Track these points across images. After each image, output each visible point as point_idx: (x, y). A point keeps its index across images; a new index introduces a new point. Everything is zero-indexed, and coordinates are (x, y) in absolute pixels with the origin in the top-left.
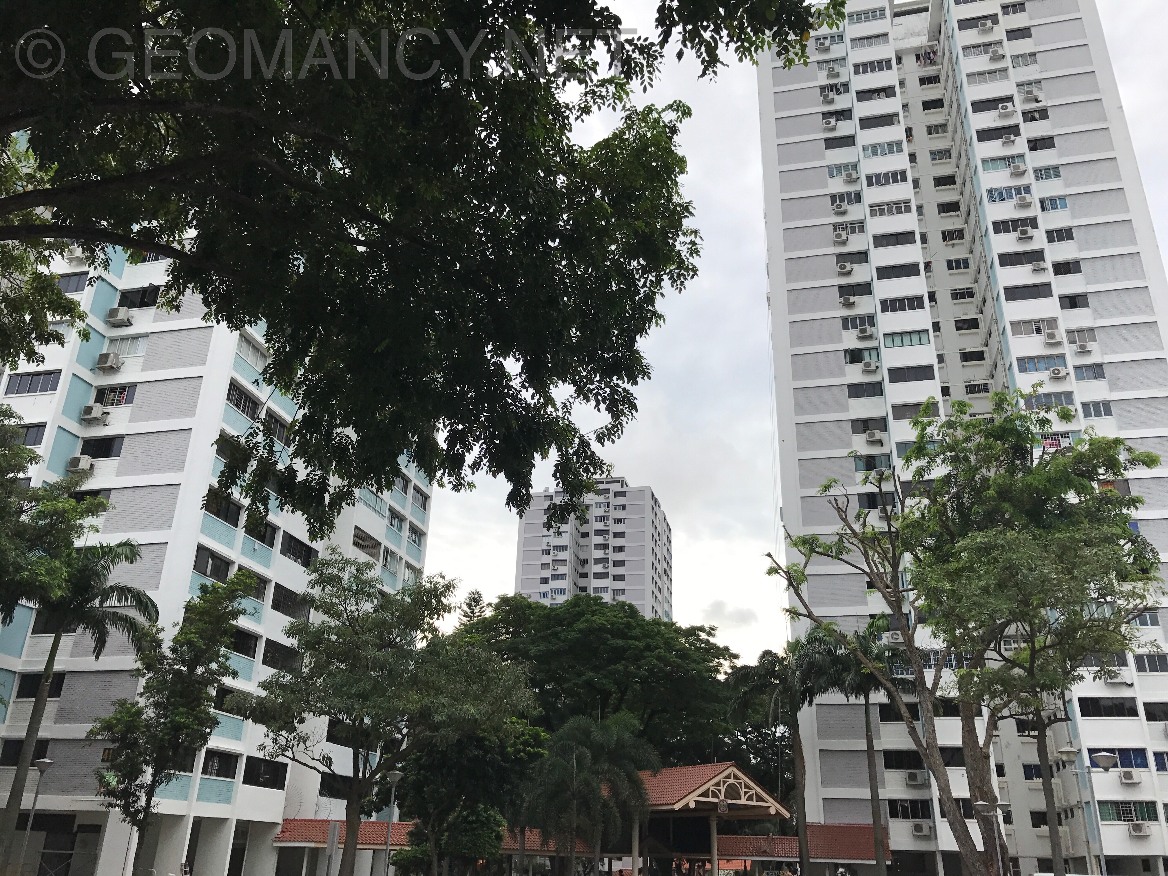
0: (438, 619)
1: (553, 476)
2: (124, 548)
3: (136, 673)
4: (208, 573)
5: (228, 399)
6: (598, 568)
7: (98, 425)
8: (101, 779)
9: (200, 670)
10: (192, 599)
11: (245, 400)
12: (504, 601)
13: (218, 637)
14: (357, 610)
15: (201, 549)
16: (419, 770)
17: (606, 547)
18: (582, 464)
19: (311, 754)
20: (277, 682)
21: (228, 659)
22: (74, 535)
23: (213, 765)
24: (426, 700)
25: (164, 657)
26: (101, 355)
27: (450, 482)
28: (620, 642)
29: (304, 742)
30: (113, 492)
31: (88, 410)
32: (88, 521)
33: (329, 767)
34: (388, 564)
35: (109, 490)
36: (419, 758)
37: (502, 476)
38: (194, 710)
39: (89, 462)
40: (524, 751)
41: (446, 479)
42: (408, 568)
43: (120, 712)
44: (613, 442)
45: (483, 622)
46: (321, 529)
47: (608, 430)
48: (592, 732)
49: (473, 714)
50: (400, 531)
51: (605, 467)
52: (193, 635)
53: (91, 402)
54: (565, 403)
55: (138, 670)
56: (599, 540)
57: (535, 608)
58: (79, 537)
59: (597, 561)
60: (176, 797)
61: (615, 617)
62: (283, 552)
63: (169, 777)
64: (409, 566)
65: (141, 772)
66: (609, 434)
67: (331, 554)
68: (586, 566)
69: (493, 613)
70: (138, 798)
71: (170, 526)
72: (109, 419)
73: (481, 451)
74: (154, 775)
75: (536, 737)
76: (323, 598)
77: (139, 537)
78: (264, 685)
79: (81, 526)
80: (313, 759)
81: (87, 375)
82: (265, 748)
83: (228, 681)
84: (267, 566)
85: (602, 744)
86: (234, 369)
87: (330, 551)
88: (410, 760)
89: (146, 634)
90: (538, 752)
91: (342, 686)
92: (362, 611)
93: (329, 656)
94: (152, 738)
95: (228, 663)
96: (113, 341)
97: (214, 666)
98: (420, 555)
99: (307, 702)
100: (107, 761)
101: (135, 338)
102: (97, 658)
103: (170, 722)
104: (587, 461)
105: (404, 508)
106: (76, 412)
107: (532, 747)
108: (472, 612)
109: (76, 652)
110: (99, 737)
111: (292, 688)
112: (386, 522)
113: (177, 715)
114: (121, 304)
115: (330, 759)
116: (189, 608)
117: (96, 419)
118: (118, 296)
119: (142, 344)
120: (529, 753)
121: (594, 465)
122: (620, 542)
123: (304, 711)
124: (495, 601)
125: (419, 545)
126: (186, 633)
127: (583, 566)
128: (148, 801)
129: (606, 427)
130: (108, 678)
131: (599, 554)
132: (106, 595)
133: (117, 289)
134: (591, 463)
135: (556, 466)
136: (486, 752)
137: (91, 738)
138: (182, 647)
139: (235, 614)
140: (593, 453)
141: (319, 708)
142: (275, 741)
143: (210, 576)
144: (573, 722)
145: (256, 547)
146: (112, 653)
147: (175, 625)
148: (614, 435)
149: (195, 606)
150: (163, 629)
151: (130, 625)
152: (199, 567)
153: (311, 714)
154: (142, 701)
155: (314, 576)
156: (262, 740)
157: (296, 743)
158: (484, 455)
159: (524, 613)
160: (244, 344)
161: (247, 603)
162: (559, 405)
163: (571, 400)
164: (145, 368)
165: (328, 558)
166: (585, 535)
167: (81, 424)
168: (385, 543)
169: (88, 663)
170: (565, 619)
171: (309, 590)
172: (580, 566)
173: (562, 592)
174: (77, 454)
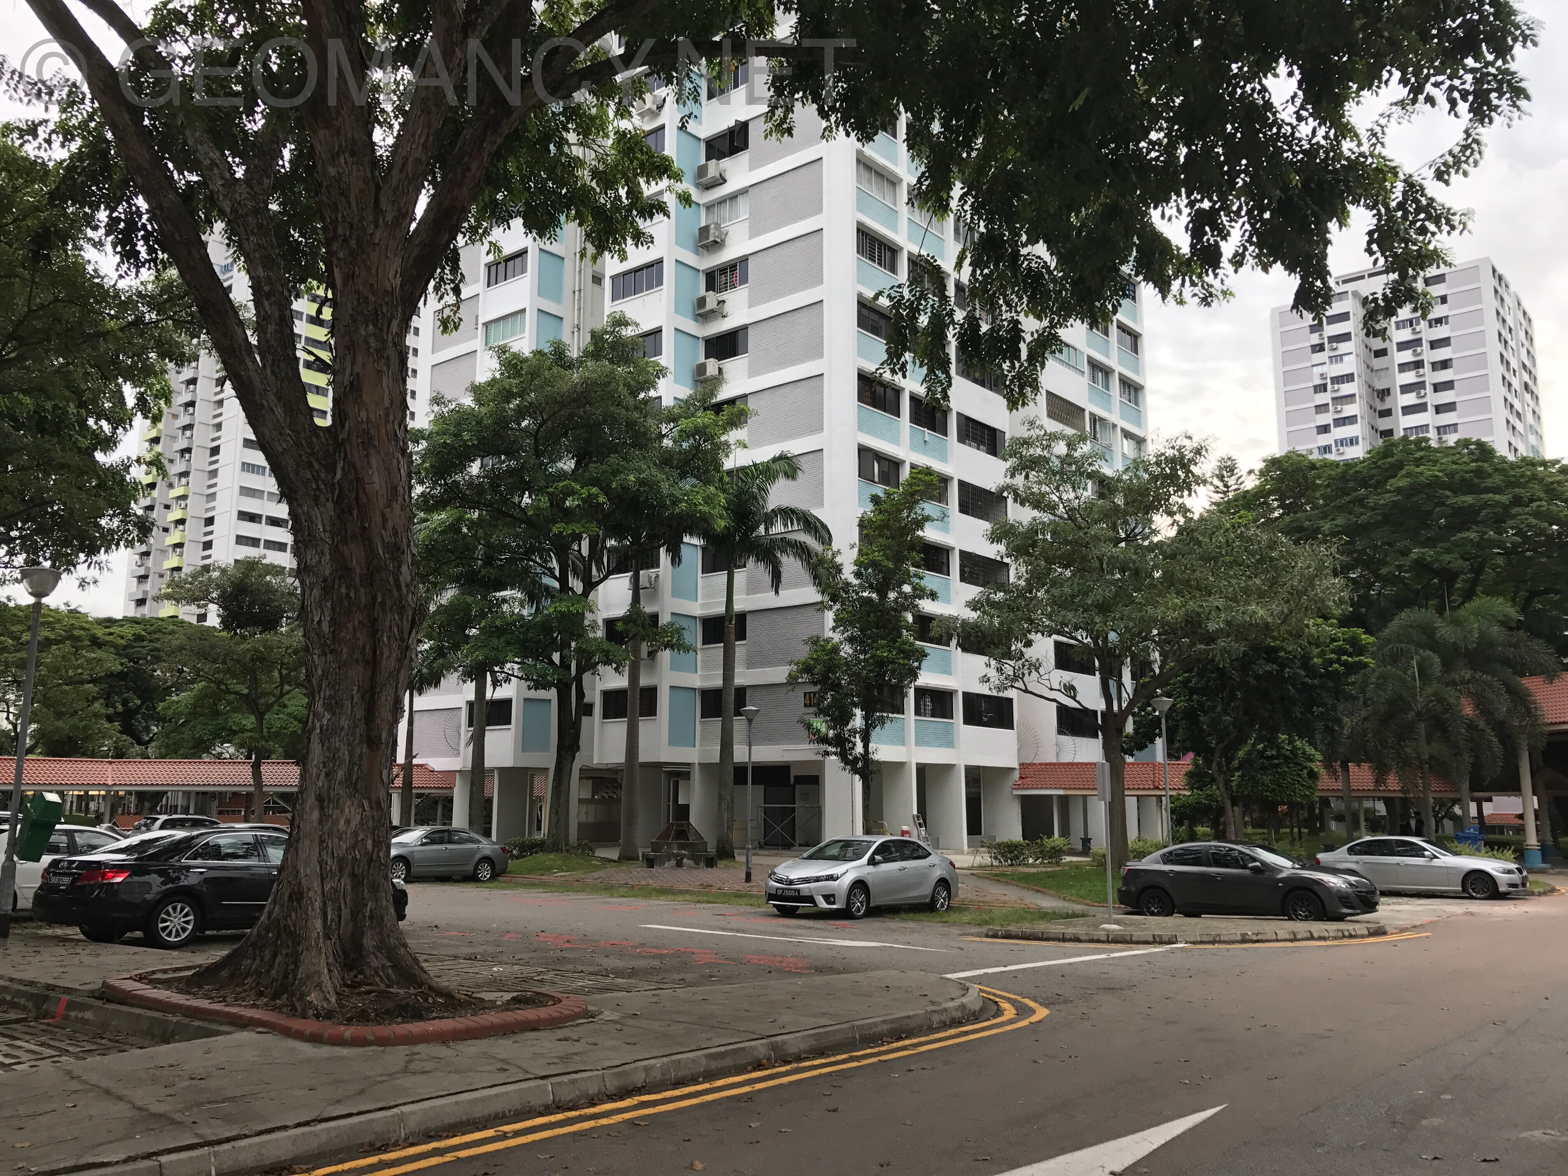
0: (1190, 495)
1: (1366, 250)
2: (781, 462)
3: (820, 607)
4: (876, 479)
5: (858, 252)
6: (1410, 399)
7: (716, 318)
8: (809, 726)
9: (892, 595)
10: (865, 512)
11: (880, 249)
12: (1273, 463)
13: (906, 553)
14: (1077, 498)
15: (863, 451)
16: (1191, 695)
17: (1418, 365)
18: (1413, 223)
19: (1047, 683)
20: (988, 599)
21: (921, 578)
22: (721, 455)
23: (925, 705)
24: (1191, 603)
25: (848, 584)
26: (700, 229)
27: (1195, 295)
28: (1469, 499)
29: (1037, 670)
30: (750, 398)
31: (702, 302)
32: (733, 436)
33: (1074, 698)
34: (1098, 435)
35: (745, 396)
36: (1189, 680)
37: (1278, 268)
38: (895, 642)
39: (717, 366)
40: (1338, 661)
41: (1188, 290)
42: (1126, 437)
43: (816, 651)
44: (1465, 174)
45: (1244, 497)
46: (1022, 394)
47: (1454, 156)
48: (1437, 628)
49: (1262, 618)
50: (1107, 388)
51: (1457, 218)
52: (876, 554)
53: (702, 291)
54: (1372, 130)
55: (822, 602)
56: (1407, 356)
57: (1321, 466)
58: (727, 456)
59: (1406, 389)
60: (892, 743)
61: (1454, 463)
62: (961, 439)
63: (882, 721)
64: (1127, 435)
65: (852, 715)
66: (1457, 163)
67: (1029, 430)
68: (1388, 399)
69: (1257, 482)
70: (854, 745)
71: (821, 429)
72: (728, 308)
73: (1243, 236)
74: (866, 718)
75: (1354, 641)
76: (1029, 488)
77: (794, 447)
78: (974, 605)
79: (727, 444)
80: (1051, 689)
81: (690, 258)
82: (989, 680)
83: (927, 606)
84: (944, 459)
85: (1454, 643)
86: (859, 209)
87: (1027, 426)
88: (1175, 683)
89: (821, 561)
90: (1360, 662)
91: (1073, 596)
92: (1082, 499)
93: (1050, 561)
94: (855, 677)
95: (923, 583)
96: (709, 207)
97: (907, 588)
98: (1139, 417)
99: (1031, 621)
100: (810, 706)
101: (733, 197)
102: (777, 592)
103: (872, 657)
104: (1422, 216)
105: (1107, 355)
106: (689, 308)
107: (1350, 655)
108: (1226, 486)
109: (752, 588)
110: (800, 680)
111: (1009, 606)
112: (1086, 380)
113: (878, 649)
114: (708, 159)
115: (1073, 688)
116: (863, 524)
117: (713, 311)
118: (703, 147)
119: (743, 205)
120: (1345, 664)
121: (1437, 221)
122: (1442, 354)
123: (1029, 632)
124: (1259, 465)
125: (1137, 404)
126: (867, 554)
127: (1382, 400)
128: (866, 747)
129: (1450, 153)
130: (791, 614)
131: (1409, 377)
132: (769, 520)
133: (699, 139)
134: (1429, 218)
135: (1370, 233)
136: (1283, 666)
137: (792, 681)
138: (866, 569)
139: (919, 524)
140: (1432, 200)
141: (1047, 626)
142: (1000, 670)
143: (880, 483)
144: (1404, 618)
145: (927, 439)
146: (790, 586)
147: (852, 547)
148: (1466, 162)
149: (870, 521)
150: (839, 551)
151: (802, 551)
152: (864, 473)
153: (1039, 634)
154: (837, 637)
155: (1011, 462)
156: (984, 671)
157: (1026, 672)
158: (1249, 241)
159: (1305, 477)
160: (865, 174)
161: (929, 508)
162: (1364, 135)
163: (1383, 121)
164: (754, 233)
165: (1026, 435)
166: (1381, 353)
167: (697, 321)
168: (1090, 407)
169: (768, 599)
170: (1371, 477)
171: (1008, 480)
172: (1378, 400)
173: (1353, 441)
174: (702, 359)
